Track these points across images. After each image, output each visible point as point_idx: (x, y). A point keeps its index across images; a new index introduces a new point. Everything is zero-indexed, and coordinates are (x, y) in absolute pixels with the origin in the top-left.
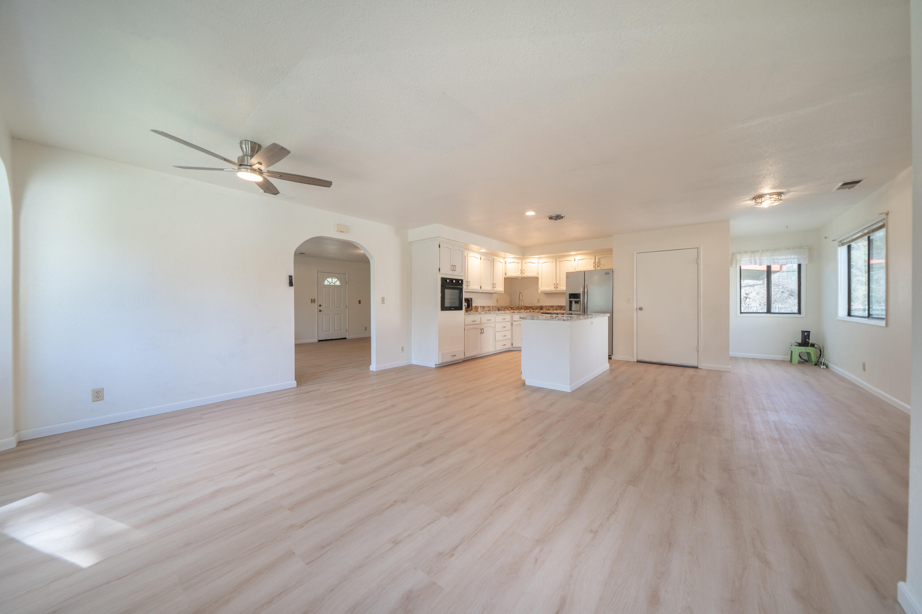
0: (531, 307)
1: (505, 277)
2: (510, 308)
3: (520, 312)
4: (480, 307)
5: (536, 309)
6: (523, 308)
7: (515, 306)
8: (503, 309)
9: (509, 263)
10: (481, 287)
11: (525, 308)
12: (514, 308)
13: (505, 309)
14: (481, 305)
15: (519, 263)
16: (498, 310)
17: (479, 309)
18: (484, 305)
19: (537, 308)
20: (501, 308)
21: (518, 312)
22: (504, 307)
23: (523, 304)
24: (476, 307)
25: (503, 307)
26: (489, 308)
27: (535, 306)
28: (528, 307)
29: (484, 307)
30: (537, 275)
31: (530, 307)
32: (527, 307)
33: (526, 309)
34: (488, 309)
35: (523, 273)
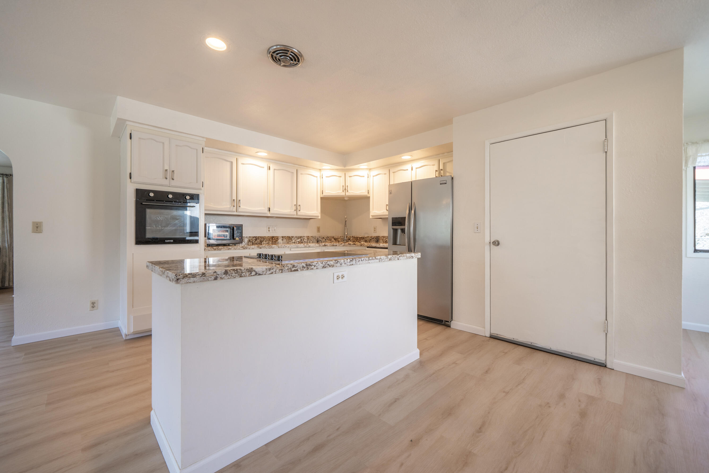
0: (363, 238)
1: (322, 196)
2: (333, 240)
4: (282, 237)
6: (352, 239)
7: (340, 237)
8: (324, 240)
9: (327, 177)
11: (354, 239)
12: (339, 240)
13: (327, 240)
15: (340, 177)
16: (317, 242)
17: (279, 241)
18: (290, 235)
19: (371, 240)
20: (321, 240)
22: (325, 237)
23: (346, 233)
24: (273, 237)
25: (323, 238)
26: (300, 239)
27: (368, 237)
28: (358, 239)
29: (289, 237)
30: (367, 194)
31: (361, 238)
32: (357, 238)
33: (356, 241)
35: (346, 191)
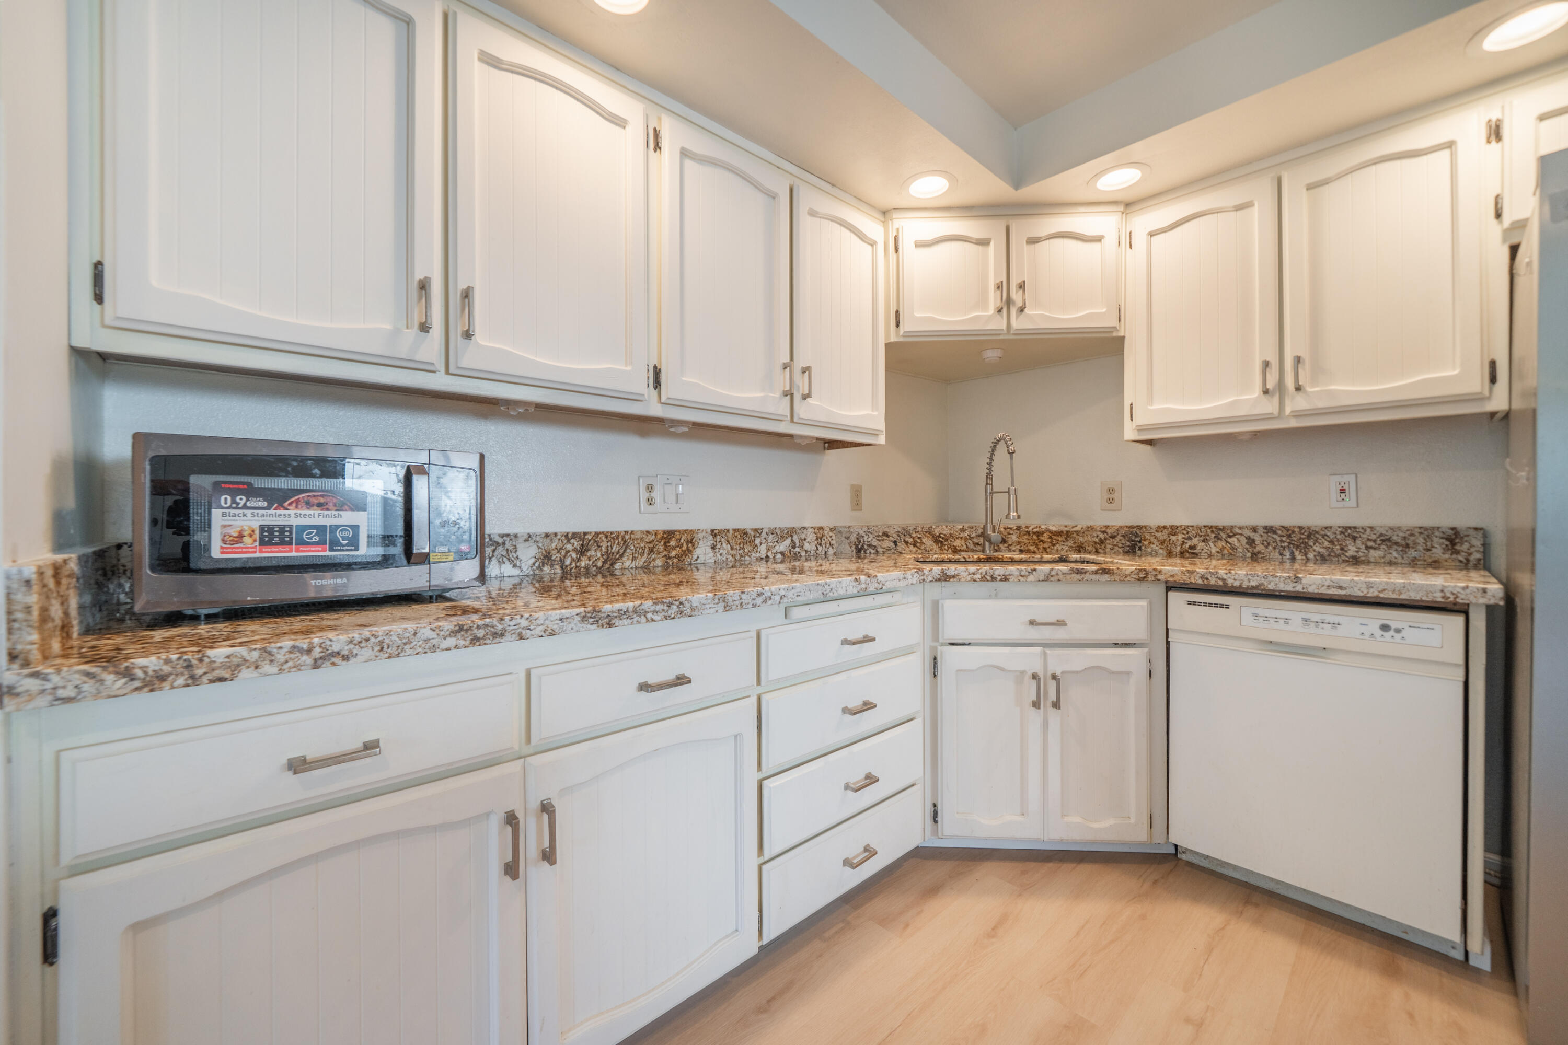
0: (1066, 535)
1: (893, 339)
2: (928, 542)
3: (993, 579)
4: (714, 533)
5: (1099, 546)
6: (1014, 538)
7: (963, 530)
8: (887, 543)
9: (919, 245)
10: (657, 373)
11: (1025, 539)
12: (957, 543)
13: (901, 546)
14: (719, 526)
15: (984, 243)
16: (859, 551)
17: (698, 552)
18: (748, 524)
19: (1102, 542)
20: (875, 543)
21: (983, 579)
22: (891, 532)
23: (1013, 514)
24: (669, 535)
25: (886, 534)
26: (788, 541)
27: (1090, 528)
28: (1045, 537)
29: (744, 533)
30: (1112, 322)
31: (1060, 533)
32: (1039, 534)
33: (1031, 548)
34: (784, 546)
35: (1014, 311)
